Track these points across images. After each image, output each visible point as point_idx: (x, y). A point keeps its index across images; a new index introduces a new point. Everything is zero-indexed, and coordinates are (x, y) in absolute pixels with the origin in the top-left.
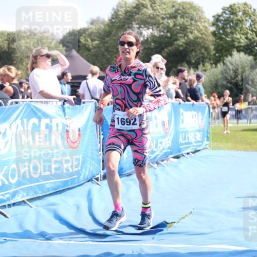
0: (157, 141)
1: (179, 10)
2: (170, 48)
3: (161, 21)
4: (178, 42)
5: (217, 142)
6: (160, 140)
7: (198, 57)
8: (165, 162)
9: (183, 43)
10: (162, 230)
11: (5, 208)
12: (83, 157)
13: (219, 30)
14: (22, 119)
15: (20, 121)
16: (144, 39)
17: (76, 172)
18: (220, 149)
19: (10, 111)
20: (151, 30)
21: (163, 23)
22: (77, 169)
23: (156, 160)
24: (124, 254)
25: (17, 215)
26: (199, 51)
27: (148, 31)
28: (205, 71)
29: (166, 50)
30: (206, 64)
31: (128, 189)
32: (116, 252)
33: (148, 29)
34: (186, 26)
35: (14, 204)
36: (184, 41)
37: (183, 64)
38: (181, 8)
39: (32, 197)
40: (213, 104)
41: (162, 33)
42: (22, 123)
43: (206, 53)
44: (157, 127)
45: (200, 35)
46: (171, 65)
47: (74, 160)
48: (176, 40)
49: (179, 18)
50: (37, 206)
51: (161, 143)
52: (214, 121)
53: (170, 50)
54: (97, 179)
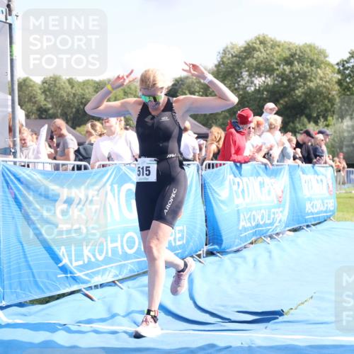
0: (269, 212)
1: (295, 54)
2: (286, 99)
3: (276, 67)
4: (297, 92)
5: (343, 211)
6: (273, 210)
7: (319, 110)
8: (281, 235)
9: (303, 93)
10: (277, 318)
11: (92, 289)
12: (188, 228)
13: (346, 78)
14: (111, 185)
15: (110, 187)
16: (255, 90)
17: (179, 246)
18: (346, 220)
19: (99, 175)
20: (263, 78)
21: (277, 69)
22: (181, 243)
23: (269, 233)
24: (230, 347)
25: (105, 297)
26: (321, 103)
27: (260, 79)
28: (327, 126)
29: (281, 102)
30: (330, 118)
31: (236, 268)
32: (222, 344)
33: (261, 76)
34: (306, 72)
35: (102, 285)
36: (303, 90)
37: (302, 118)
38: (298, 52)
39: (126, 276)
40: (338, 166)
41: (276, 82)
42: (112, 190)
43: (329, 105)
44: (269, 194)
45: (324, 83)
46: (287, 120)
47: (177, 232)
48: (294, 90)
49: (296, 63)
50: (129, 287)
51: (274, 213)
52: (339, 187)
53: (286, 102)
54: (199, 256)
